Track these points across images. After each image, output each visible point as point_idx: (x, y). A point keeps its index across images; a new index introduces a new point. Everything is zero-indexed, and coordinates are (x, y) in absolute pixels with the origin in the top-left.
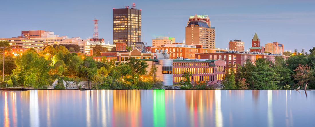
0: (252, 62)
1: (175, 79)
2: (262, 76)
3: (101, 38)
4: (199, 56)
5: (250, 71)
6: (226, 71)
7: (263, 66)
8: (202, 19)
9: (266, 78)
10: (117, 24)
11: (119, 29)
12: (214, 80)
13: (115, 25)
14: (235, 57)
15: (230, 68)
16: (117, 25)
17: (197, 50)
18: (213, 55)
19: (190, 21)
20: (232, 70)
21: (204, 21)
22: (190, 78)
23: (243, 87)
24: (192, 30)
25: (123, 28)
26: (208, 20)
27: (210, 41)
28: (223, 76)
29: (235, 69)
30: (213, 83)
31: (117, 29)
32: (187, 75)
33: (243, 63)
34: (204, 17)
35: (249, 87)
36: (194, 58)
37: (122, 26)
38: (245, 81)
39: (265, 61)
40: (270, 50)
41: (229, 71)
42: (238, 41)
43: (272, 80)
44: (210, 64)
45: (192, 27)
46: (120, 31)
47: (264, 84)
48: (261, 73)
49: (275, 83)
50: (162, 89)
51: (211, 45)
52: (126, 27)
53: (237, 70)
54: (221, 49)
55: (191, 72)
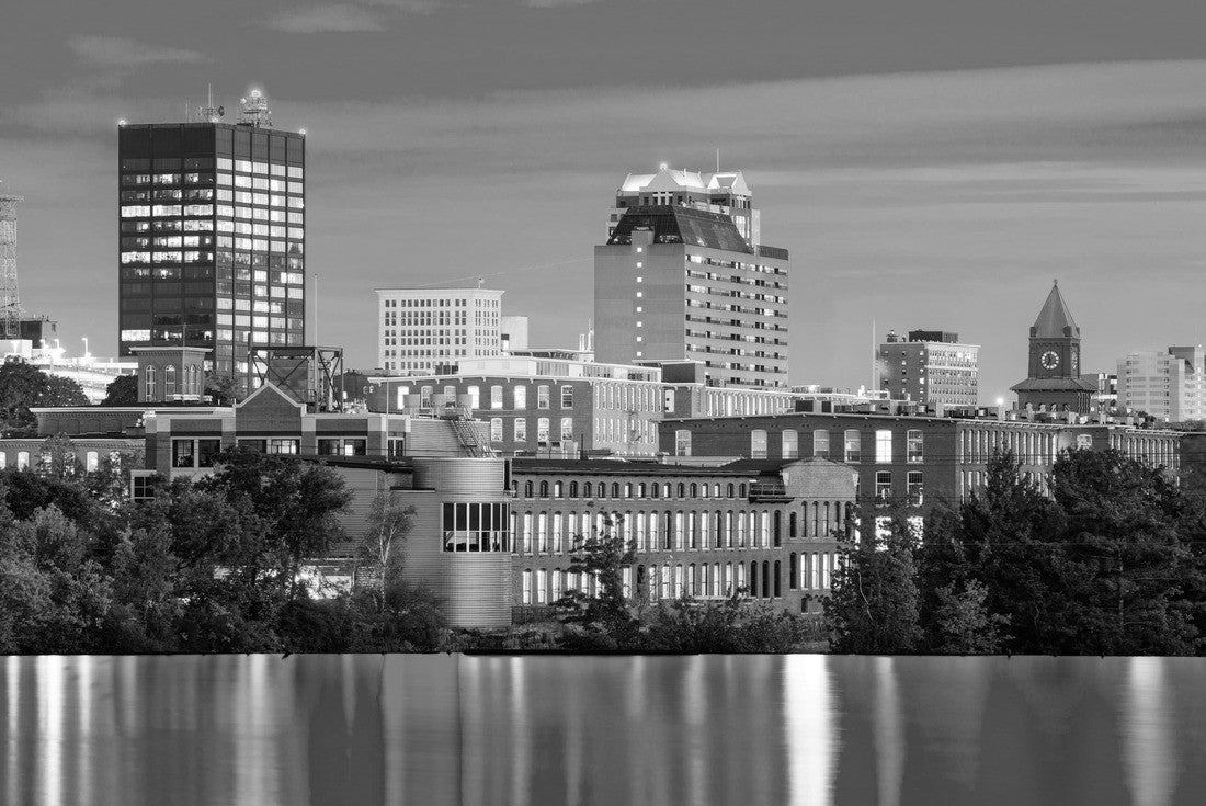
0: (1027, 478)
1: (526, 586)
2: (1096, 568)
3: (35, 317)
4: (683, 437)
5: (1013, 536)
6: (858, 534)
7: (1099, 505)
8: (704, 197)
9: (1124, 582)
10: (145, 226)
11: (160, 256)
12: (777, 594)
13: (128, 235)
14: (920, 440)
15: (884, 513)
16: (144, 234)
17: (670, 394)
18: (774, 425)
19: (624, 211)
20: (899, 527)
21: (715, 209)
22: (627, 576)
23: (971, 641)
24: (639, 265)
25: (184, 249)
26: (740, 205)
27: (753, 338)
28: (837, 567)
29: (917, 522)
30: (777, 613)
31: (146, 257)
32: (602, 558)
33: (970, 481)
34: (714, 184)
35: (1009, 637)
36: (648, 448)
37: (175, 241)
38: (981, 599)
39: (1116, 470)
40: (1148, 398)
41: (879, 533)
42: (937, 337)
43: (1160, 591)
44: (752, 485)
45: (640, 250)
46: (164, 272)
47: (1107, 620)
48: (1092, 550)
49: (1184, 610)
50: (443, 650)
51: (761, 362)
52: (202, 248)
53: (929, 525)
54: (829, 391)
55: (627, 538)
